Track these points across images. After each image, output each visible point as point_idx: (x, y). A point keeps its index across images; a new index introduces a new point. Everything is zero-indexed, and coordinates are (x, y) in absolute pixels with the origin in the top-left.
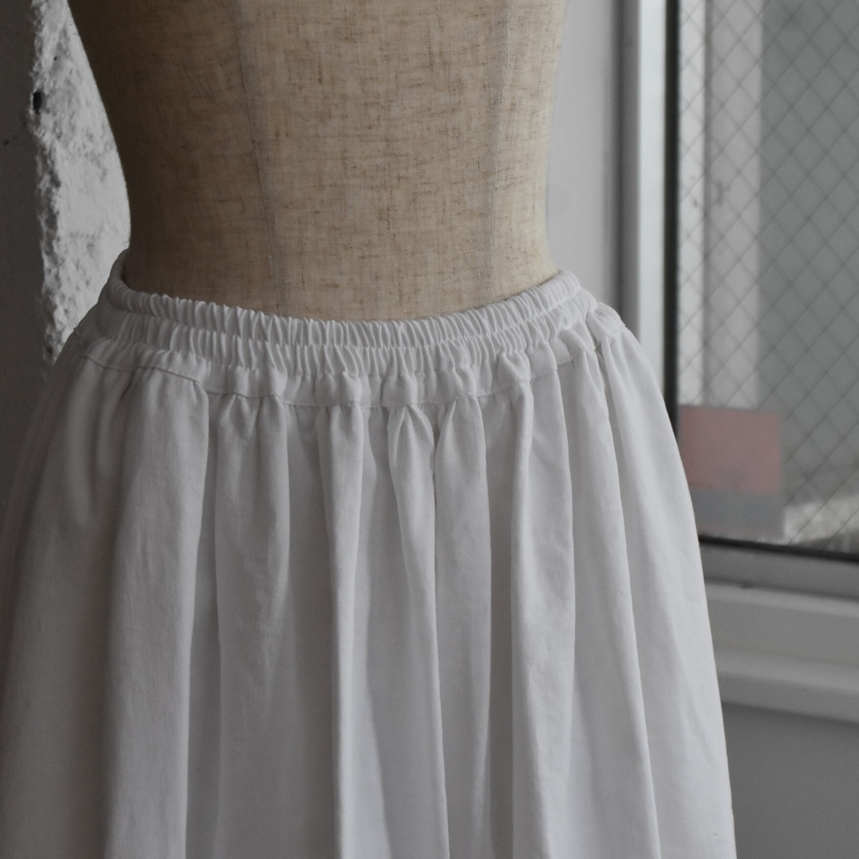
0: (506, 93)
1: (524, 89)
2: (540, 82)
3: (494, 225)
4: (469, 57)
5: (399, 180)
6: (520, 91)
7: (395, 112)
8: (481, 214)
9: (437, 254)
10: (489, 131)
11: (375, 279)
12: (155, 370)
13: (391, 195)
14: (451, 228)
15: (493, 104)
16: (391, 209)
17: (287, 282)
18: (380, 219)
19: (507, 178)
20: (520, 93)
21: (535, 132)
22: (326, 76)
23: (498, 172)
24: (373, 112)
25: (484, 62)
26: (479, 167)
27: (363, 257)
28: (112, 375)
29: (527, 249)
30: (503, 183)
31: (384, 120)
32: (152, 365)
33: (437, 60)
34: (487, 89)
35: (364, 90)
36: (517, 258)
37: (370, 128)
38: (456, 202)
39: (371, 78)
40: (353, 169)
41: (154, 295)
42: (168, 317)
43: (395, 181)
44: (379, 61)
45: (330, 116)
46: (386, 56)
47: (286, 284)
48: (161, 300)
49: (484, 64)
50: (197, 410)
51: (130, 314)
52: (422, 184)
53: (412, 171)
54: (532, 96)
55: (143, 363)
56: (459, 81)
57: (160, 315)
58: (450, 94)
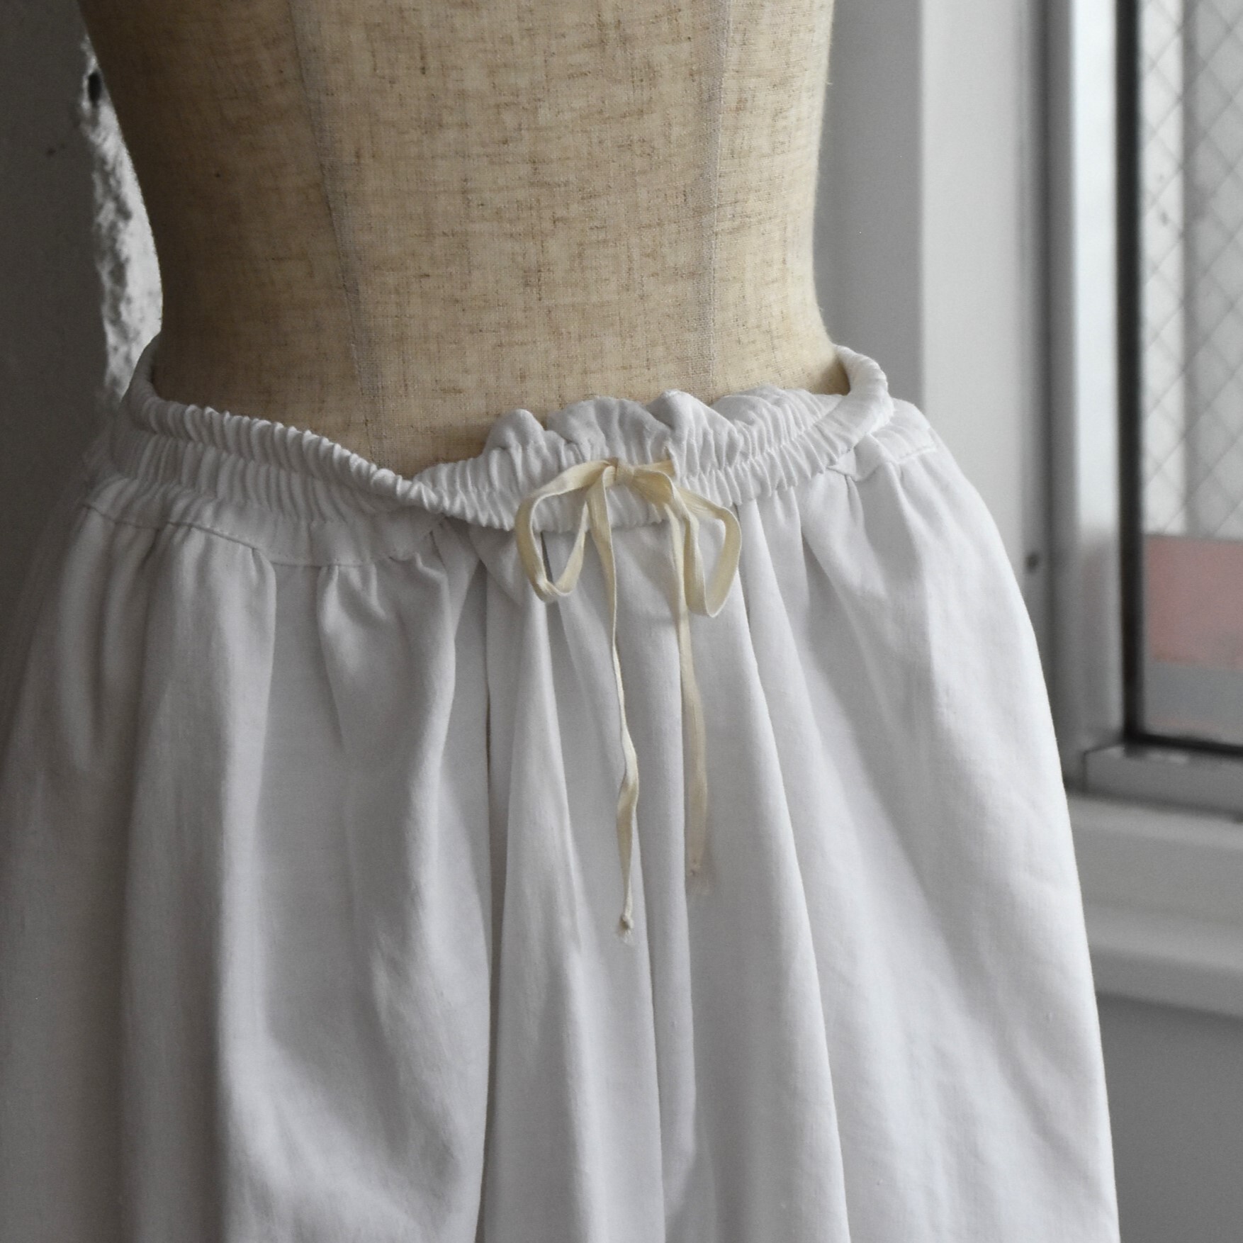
0: (729, 83)
1: (759, 76)
2: (787, 64)
3: (714, 290)
4: (665, 27)
5: (554, 222)
6: (753, 80)
7: (545, 115)
8: (692, 274)
9: (619, 339)
10: (702, 144)
11: (519, 379)
12: (193, 529)
13: (542, 246)
14: (642, 297)
15: (707, 102)
16: (542, 269)
17: (380, 386)
18: (527, 284)
19: (734, 216)
20: (752, 82)
21: (783, 143)
22: (433, 63)
23: (718, 207)
24: (509, 118)
25: (690, 36)
26: (685, 200)
27: (501, 345)
28: (127, 534)
29: (773, 327)
30: (727, 225)
31: (528, 129)
32: (189, 520)
33: (612, 34)
34: (696, 77)
35: (494, 84)
36: (754, 342)
37: (505, 142)
38: (648, 256)
39: (505, 66)
40: (481, 207)
41: (192, 408)
42: (214, 443)
43: (547, 225)
44: (516, 38)
45: (441, 126)
46: (529, 30)
47: (378, 387)
48: (202, 416)
49: (689, 38)
50: (258, 591)
51: (154, 438)
52: (591, 229)
53: (575, 209)
54: (775, 85)
55: (174, 517)
56: (649, 65)
57: (201, 440)
58: (634, 87)
